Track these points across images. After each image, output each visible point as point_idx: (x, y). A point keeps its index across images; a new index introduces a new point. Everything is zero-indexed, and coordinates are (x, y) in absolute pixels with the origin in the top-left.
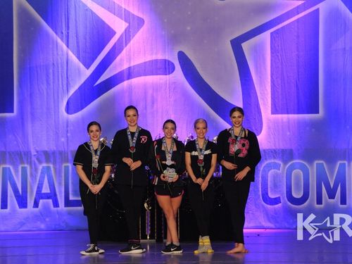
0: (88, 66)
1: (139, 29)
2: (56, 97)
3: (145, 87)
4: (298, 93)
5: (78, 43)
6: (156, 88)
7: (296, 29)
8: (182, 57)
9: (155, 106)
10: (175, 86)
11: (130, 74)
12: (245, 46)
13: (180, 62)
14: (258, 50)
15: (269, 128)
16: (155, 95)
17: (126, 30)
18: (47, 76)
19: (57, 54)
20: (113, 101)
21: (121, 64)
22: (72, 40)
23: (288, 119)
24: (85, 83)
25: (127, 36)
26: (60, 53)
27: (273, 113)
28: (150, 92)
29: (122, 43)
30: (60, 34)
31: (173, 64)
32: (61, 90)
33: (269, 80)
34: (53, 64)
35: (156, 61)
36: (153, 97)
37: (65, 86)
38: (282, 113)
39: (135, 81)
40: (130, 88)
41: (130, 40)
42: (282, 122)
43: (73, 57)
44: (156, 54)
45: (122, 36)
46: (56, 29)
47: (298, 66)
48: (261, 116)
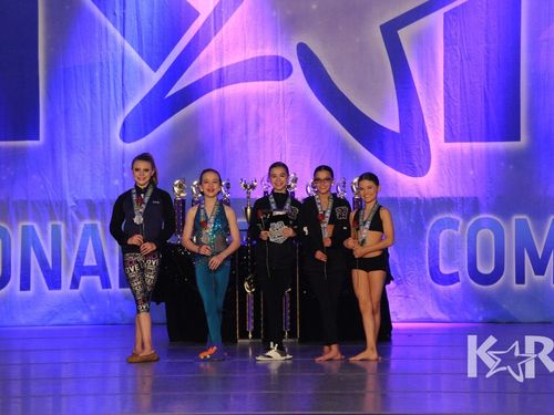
0: (155, 68)
1: (235, 8)
2: (105, 116)
3: (245, 100)
5: (139, 30)
6: (263, 101)
7: (485, 6)
8: (305, 53)
9: (261, 130)
10: (292, 99)
11: (221, 79)
12: (404, 34)
13: (300, 61)
14: (423, 42)
15: (441, 164)
16: (261, 115)
17: (214, 10)
18: (92, 82)
19: (108, 48)
20: (194, 121)
21: (207, 63)
22: (131, 25)
23: (472, 149)
24: (150, 92)
25: (218, 18)
26: (111, 45)
27: (447, 140)
28: (253, 108)
29: (209, 29)
30: (112, 16)
31: (289, 64)
32: (112, 105)
33: (442, 89)
34: (101, 63)
35: (263, 58)
36: (257, 115)
37: (120, 98)
38: (462, 141)
39: (231, 90)
40: (222, 102)
41: (221, 25)
42: (462, 154)
43: (132, 53)
44: (263, 47)
45: (208, 19)
46: (105, 8)
47: (487, 66)
48: (428, 145)
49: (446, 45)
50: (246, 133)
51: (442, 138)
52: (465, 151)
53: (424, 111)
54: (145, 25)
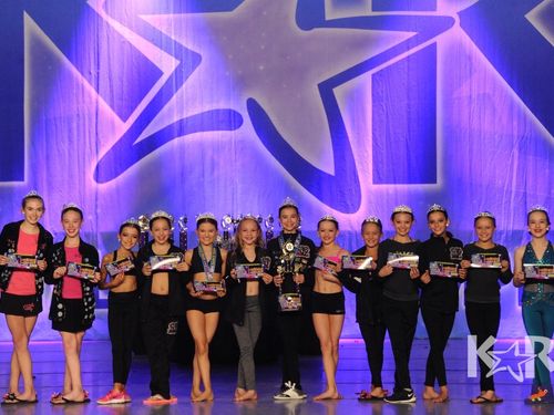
0: (124, 119)
1: (194, 69)
2: (81, 160)
3: (201, 145)
4: (408, 155)
5: (111, 86)
6: (218, 147)
7: (406, 70)
8: (253, 107)
9: (216, 173)
10: (243, 146)
11: (181, 129)
12: (338, 92)
13: (250, 114)
14: (355, 98)
15: (370, 202)
16: (215, 157)
17: (176, 70)
18: (70, 131)
19: (84, 102)
20: (158, 165)
21: (169, 115)
22: (104, 83)
23: (396, 190)
24: (121, 140)
25: (179, 77)
26: (87, 99)
27: (375, 182)
28: (209, 153)
29: (171, 87)
30: (87, 75)
31: (240, 116)
32: (88, 150)
33: (370, 139)
34: (78, 115)
35: (218, 111)
36: (213, 159)
37: (94, 144)
38: (387, 183)
39: (190, 138)
40: (182, 148)
41: (182, 84)
42: (388, 194)
43: (105, 107)
44: (218, 102)
45: (170, 78)
46: (82, 67)
47: (409, 119)
48: (359, 186)
49: (374, 101)
50: (203, 176)
51: (371, 180)
52: (391, 192)
53: (356, 157)
54: (116, 83)
